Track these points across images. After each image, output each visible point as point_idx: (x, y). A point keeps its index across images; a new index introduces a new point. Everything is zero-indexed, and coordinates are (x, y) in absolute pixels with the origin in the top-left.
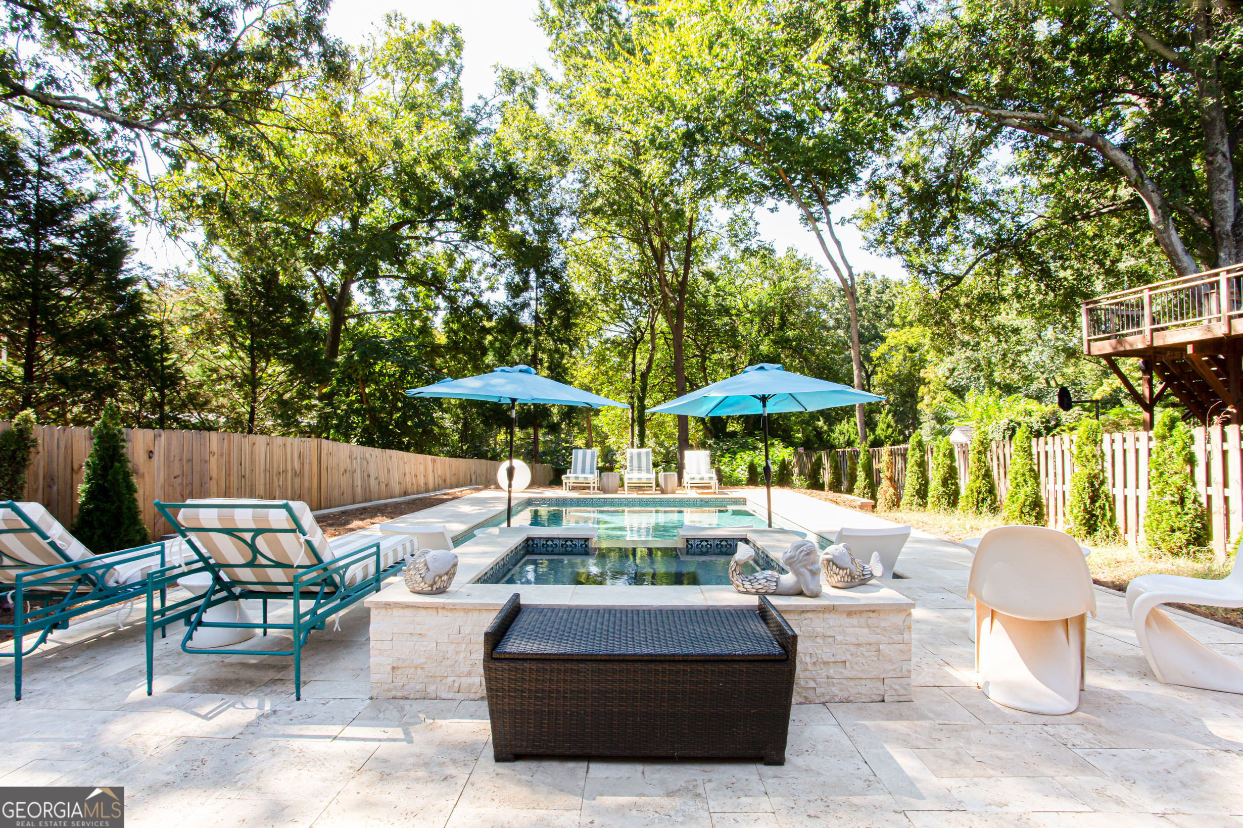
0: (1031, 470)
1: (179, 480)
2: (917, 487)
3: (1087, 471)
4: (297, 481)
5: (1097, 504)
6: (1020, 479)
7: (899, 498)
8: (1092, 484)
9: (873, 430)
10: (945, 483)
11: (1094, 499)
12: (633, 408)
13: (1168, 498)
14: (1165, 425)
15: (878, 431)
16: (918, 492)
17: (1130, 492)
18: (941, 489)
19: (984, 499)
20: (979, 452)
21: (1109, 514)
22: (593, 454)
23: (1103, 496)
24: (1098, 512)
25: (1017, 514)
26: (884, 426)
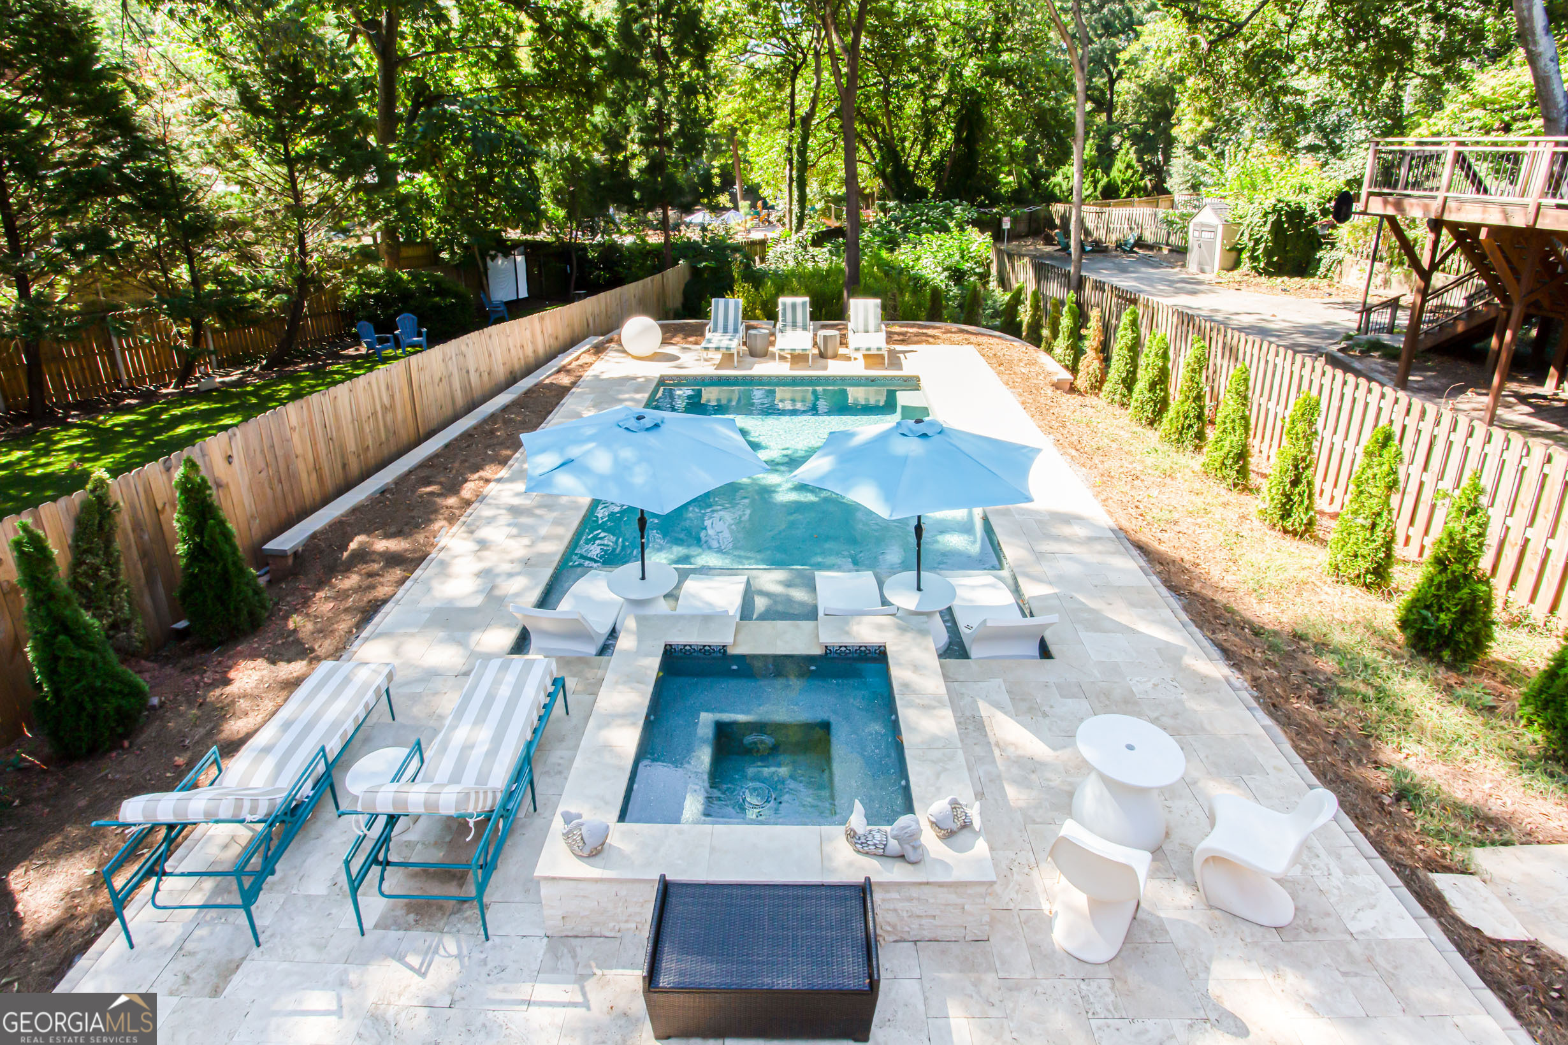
0: (1243, 418)
1: (264, 474)
2: (1124, 375)
3: (1294, 451)
4: (389, 417)
5: (1297, 490)
6: (1229, 425)
7: (1102, 381)
8: (1296, 467)
9: (1107, 170)
10: (1152, 386)
11: (1295, 483)
12: (791, 163)
13: (1360, 520)
14: (1377, 441)
15: (1114, 173)
16: (1124, 381)
17: (1349, 445)
18: (1147, 395)
19: (1190, 426)
20: (1193, 371)
21: (1306, 502)
22: (737, 304)
23: (1304, 481)
24: (1296, 498)
25: (1217, 465)
26: (1122, 166)
